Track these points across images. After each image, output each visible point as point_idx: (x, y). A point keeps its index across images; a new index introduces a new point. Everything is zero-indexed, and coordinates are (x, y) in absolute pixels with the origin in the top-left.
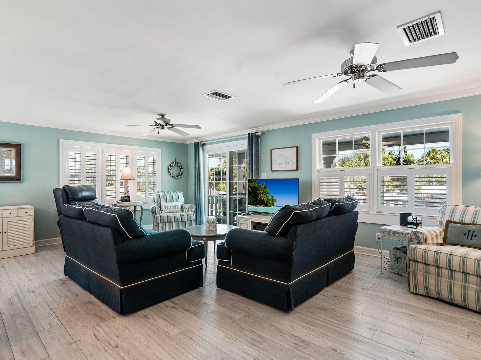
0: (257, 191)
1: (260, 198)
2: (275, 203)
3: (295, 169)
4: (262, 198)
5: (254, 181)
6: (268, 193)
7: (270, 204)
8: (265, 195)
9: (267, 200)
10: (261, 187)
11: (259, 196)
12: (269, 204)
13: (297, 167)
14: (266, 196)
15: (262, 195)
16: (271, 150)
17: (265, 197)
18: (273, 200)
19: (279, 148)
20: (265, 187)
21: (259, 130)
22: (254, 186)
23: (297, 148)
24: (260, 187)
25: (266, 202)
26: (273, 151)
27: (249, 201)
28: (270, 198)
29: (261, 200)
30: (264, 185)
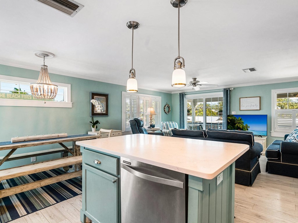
0: (234, 121)
1: (237, 126)
2: (248, 129)
3: (259, 109)
4: (238, 126)
5: (232, 116)
6: (243, 123)
7: (245, 129)
8: (241, 124)
9: (243, 127)
10: (238, 119)
11: (236, 125)
12: (244, 129)
13: (260, 108)
14: (242, 125)
15: (239, 124)
16: (240, 98)
17: (241, 125)
18: (247, 127)
19: (246, 98)
20: (240, 120)
21: (232, 87)
22: (232, 119)
23: (260, 97)
24: (237, 119)
25: (241, 128)
26: (241, 99)
27: (228, 127)
28: (245, 125)
29: (238, 127)
30: (240, 118)
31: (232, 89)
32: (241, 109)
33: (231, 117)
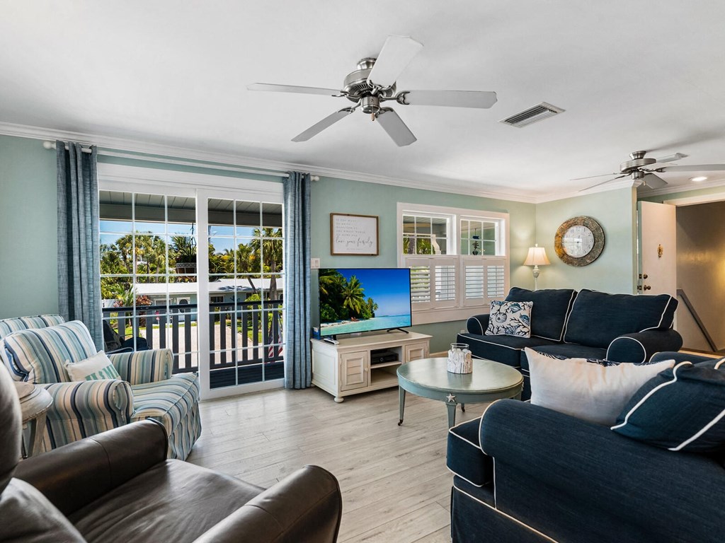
0: (340, 292)
1: (348, 306)
2: (375, 312)
4: (351, 306)
5: (332, 274)
6: (362, 295)
7: (366, 314)
8: (356, 298)
9: (362, 307)
10: (349, 283)
11: (345, 303)
12: (364, 315)
13: (378, 251)
14: (360, 300)
15: (352, 299)
16: (332, 215)
17: (358, 303)
18: (372, 307)
19: (348, 215)
20: (356, 284)
21: (315, 172)
22: (332, 284)
23: (377, 218)
24: (347, 285)
25: (359, 312)
26: (334, 217)
27: (323, 315)
28: (367, 302)
29: (351, 309)
30: (354, 280)
31: (317, 179)
32: (335, 252)
33: (331, 277)
